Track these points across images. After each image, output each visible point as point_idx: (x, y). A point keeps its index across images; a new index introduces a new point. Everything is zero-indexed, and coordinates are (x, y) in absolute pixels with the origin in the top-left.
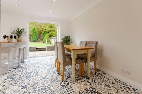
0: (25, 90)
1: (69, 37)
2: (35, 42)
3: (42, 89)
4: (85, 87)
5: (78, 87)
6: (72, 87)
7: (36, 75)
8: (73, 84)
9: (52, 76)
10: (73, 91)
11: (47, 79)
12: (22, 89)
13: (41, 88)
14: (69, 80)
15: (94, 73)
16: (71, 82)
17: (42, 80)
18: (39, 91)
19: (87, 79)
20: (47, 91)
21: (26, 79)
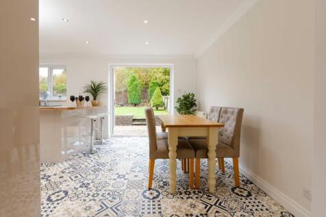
0: (84, 189)
1: (193, 95)
2: (135, 105)
3: (109, 194)
4: (189, 210)
5: (173, 207)
6: (162, 203)
7: (110, 170)
8: (166, 199)
9: (136, 176)
10: (160, 210)
11: (125, 179)
12: (81, 187)
13: (107, 192)
14: (164, 189)
15: (230, 188)
16: (167, 193)
17: (115, 179)
18: (102, 196)
19: (205, 196)
20: (115, 198)
21: (92, 173)
